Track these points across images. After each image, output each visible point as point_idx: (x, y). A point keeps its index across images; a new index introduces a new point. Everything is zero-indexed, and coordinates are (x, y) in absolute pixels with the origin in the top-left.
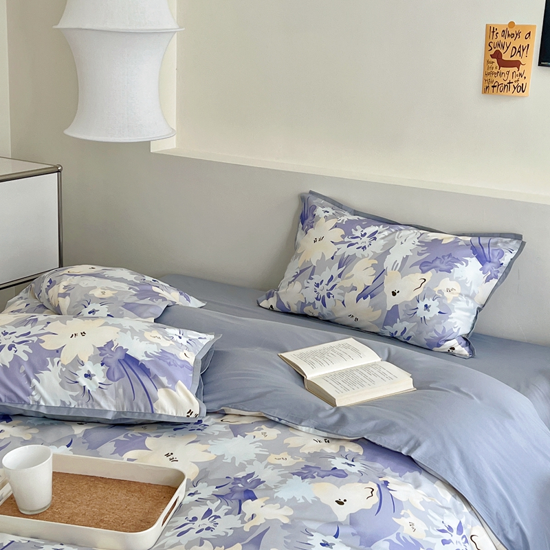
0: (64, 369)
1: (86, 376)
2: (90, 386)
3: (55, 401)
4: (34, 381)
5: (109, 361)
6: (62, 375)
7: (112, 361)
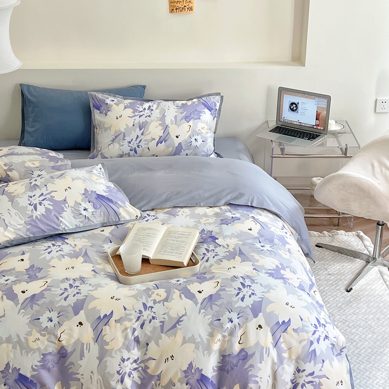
0: (73, 209)
1: (84, 210)
2: (88, 215)
3: (72, 226)
4: (60, 218)
5: (91, 200)
6: (73, 212)
7: (93, 199)
